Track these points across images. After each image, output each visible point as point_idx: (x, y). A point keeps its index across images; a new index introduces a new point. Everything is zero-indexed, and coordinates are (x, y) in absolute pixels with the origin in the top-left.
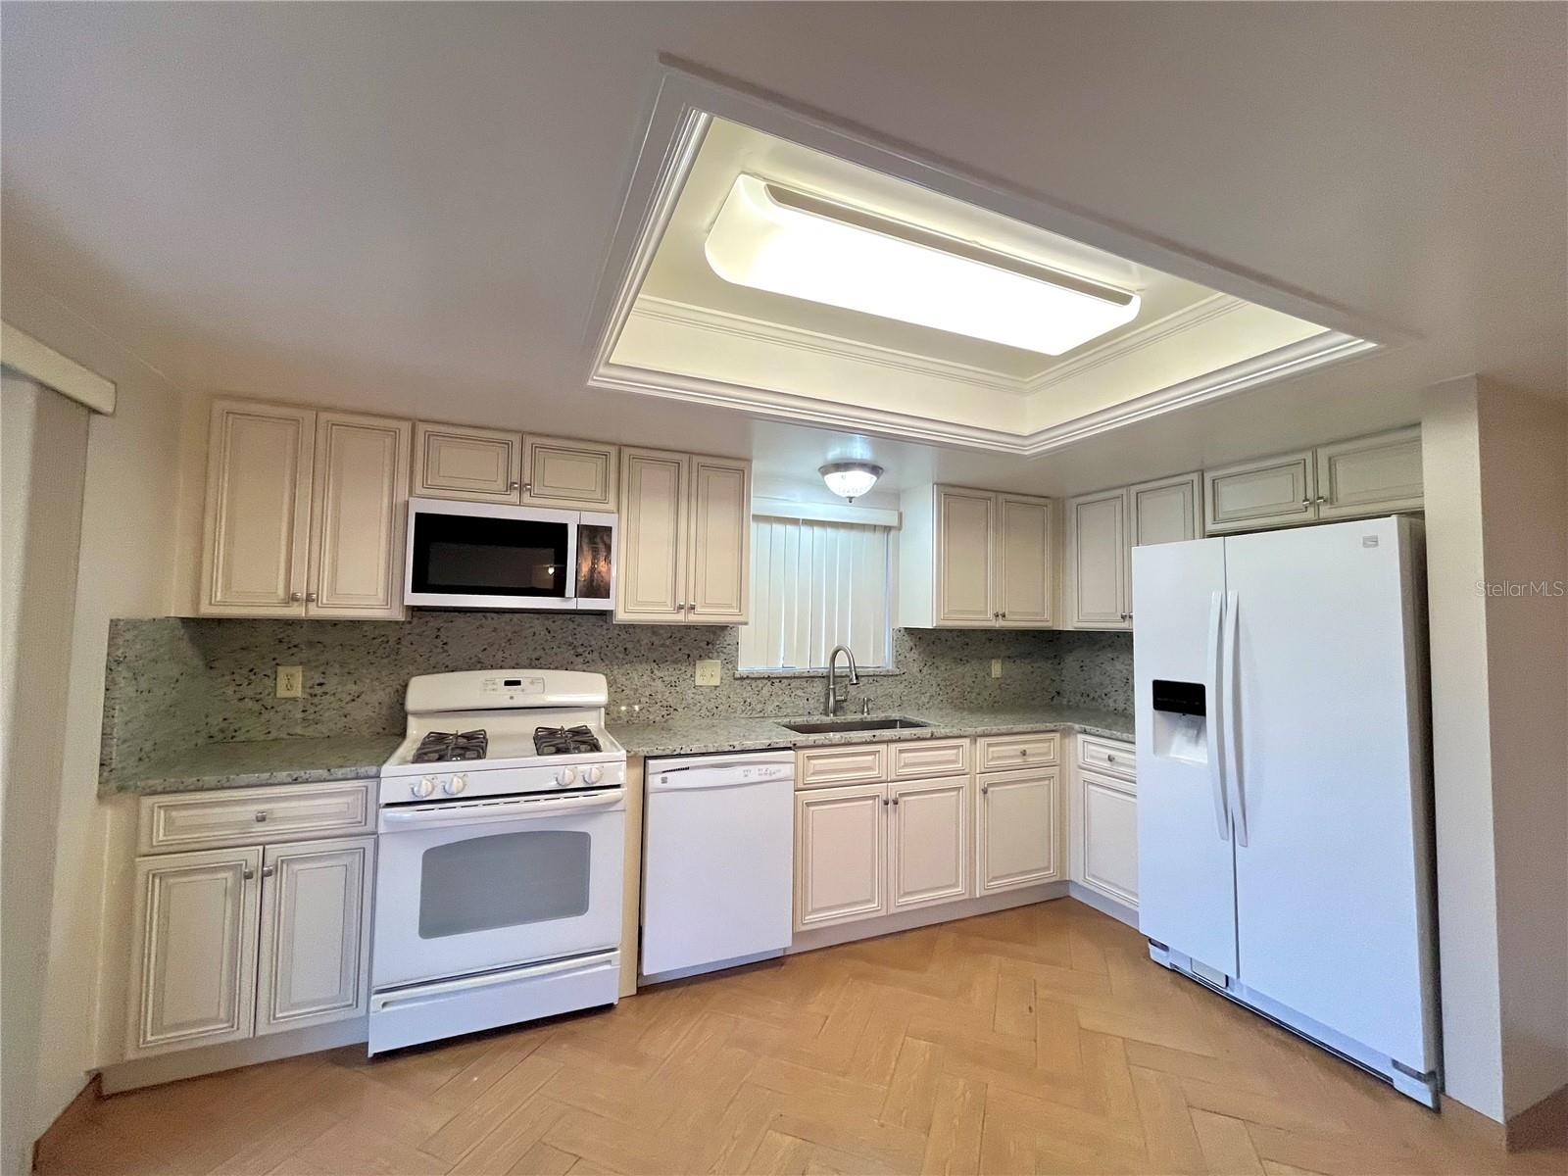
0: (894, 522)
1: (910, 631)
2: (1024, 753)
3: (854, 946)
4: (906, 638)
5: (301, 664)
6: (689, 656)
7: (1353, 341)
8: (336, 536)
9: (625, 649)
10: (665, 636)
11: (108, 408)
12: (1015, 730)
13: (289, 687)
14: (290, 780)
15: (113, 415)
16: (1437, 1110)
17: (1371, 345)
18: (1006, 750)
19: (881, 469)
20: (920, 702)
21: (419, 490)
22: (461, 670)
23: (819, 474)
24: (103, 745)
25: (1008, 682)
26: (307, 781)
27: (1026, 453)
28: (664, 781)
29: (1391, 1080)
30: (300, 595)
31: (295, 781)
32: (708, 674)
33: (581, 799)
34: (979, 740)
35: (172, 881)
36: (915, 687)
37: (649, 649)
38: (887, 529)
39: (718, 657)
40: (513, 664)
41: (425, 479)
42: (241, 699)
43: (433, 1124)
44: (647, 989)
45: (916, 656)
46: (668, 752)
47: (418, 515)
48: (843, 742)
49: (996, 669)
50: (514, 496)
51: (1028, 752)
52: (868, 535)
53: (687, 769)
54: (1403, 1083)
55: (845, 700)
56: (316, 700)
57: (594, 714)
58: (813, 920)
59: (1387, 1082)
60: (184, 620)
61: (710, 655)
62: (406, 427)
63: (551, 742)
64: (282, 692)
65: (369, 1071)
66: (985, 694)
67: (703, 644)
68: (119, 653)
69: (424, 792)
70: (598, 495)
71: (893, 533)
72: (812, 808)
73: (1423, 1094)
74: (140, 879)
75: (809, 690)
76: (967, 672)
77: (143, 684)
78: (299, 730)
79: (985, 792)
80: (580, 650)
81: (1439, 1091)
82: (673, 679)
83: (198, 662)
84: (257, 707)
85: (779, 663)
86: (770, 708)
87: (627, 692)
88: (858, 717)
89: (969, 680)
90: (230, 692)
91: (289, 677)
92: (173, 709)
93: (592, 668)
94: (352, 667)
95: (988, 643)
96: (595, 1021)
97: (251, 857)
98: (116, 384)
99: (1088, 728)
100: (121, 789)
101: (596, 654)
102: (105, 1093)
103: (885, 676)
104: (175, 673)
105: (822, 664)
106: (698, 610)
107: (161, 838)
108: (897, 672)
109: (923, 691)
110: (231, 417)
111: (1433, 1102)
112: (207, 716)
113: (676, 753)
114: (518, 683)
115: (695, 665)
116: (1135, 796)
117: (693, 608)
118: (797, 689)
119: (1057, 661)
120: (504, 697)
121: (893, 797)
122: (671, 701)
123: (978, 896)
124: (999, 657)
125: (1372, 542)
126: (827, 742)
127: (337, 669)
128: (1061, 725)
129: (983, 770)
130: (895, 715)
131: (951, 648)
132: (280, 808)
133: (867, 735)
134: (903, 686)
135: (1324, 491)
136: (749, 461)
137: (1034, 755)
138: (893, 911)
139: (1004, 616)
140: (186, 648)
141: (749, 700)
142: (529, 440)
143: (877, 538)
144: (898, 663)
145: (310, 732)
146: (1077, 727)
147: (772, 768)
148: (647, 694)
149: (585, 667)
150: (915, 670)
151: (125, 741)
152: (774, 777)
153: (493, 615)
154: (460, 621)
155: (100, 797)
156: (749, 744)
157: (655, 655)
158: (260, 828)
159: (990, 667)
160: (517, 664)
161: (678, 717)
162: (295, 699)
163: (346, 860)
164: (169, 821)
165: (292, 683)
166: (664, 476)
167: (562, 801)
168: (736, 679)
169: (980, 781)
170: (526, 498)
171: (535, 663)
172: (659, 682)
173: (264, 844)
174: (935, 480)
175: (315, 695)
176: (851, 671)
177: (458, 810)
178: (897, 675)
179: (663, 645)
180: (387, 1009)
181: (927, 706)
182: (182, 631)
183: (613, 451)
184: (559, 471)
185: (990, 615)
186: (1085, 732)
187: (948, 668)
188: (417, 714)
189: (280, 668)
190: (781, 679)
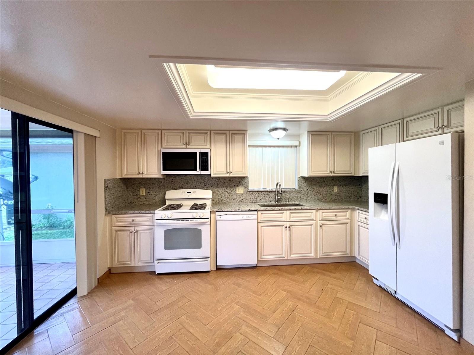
0: (297, 144)
1: (304, 178)
2: (336, 215)
3: (278, 267)
4: (302, 179)
5: (145, 188)
6: (234, 185)
7: (412, 75)
8: (147, 160)
9: (217, 184)
10: (228, 180)
11: (98, 136)
12: (332, 208)
13: (142, 193)
14: (138, 213)
15: (100, 137)
16: (459, 342)
17: (420, 75)
18: (329, 215)
19: (287, 129)
20: (307, 199)
21: (163, 147)
22: (178, 189)
23: (269, 132)
24: (105, 204)
25: (341, 193)
26: (141, 214)
27: (329, 120)
28: (220, 218)
29: (444, 330)
30: (141, 172)
31: (139, 213)
32: (240, 190)
33: (199, 221)
34: (319, 211)
35: (119, 232)
36: (306, 194)
37: (224, 184)
38: (296, 146)
39: (243, 186)
40: (190, 188)
41: (165, 143)
42: (134, 196)
43: (164, 288)
44: (219, 269)
45: (306, 185)
46: (221, 210)
47: (163, 153)
48: (272, 209)
49: (336, 189)
50: (185, 146)
51: (337, 215)
52: (289, 149)
53: (226, 215)
54: (448, 332)
55: (281, 198)
56: (148, 196)
57: (209, 200)
58: (263, 258)
59: (443, 331)
60: (120, 178)
61: (241, 185)
62: (159, 132)
63: (195, 207)
64: (141, 194)
65: (156, 277)
66: (331, 197)
67: (238, 182)
68: (106, 186)
69: (163, 217)
70: (206, 144)
71: (297, 147)
72: (263, 228)
73: (454, 336)
74: (113, 232)
75: (270, 195)
76: (324, 191)
77: (112, 192)
78: (145, 203)
79: (321, 226)
80: (206, 184)
81: (460, 336)
82: (230, 192)
83: (125, 187)
84: (137, 197)
85: (262, 187)
86: (258, 200)
87: (218, 195)
88: (285, 203)
89: (325, 193)
90: (131, 194)
91: (143, 191)
92: (119, 198)
93: (209, 189)
94: (155, 188)
95: (332, 181)
96: (204, 274)
97: (132, 229)
98: (100, 131)
99: (359, 208)
100: (109, 213)
101: (210, 185)
102: (111, 273)
103: (295, 191)
104: (119, 190)
105: (274, 188)
106: (233, 173)
107: (116, 223)
108: (299, 190)
109: (308, 196)
110: (125, 133)
111: (458, 340)
112: (128, 199)
113: (223, 211)
114: (190, 192)
115: (236, 188)
116: (368, 229)
117: (231, 173)
118: (267, 195)
119: (360, 186)
120: (186, 196)
121: (289, 226)
122: (230, 197)
123: (319, 257)
124: (337, 185)
125: (442, 143)
126: (267, 209)
127: (152, 189)
128: (351, 207)
129: (320, 220)
130: (297, 203)
131: (318, 182)
132: (137, 219)
133: (280, 208)
134: (301, 194)
135: (445, 124)
136: (247, 131)
137: (339, 216)
138: (289, 258)
139: (334, 172)
140: (121, 185)
141: (252, 198)
142: (188, 132)
143: (293, 149)
144: (299, 187)
145: (147, 203)
146: (356, 208)
147: (250, 216)
148: (223, 196)
149: (207, 189)
150: (305, 189)
151: (109, 204)
152: (250, 218)
153: (184, 176)
154: (177, 177)
155: (105, 214)
156: (244, 209)
157: (225, 186)
158: (133, 223)
159: (333, 188)
160: (191, 188)
161: (232, 202)
162: (144, 196)
163: (150, 231)
164: (117, 220)
165: (143, 192)
166: (223, 137)
167: (194, 221)
168: (248, 192)
169: (320, 223)
170: (188, 146)
171: (195, 188)
172: (226, 193)
173: (134, 226)
174: (308, 130)
175: (148, 195)
176: (280, 190)
177: (171, 221)
178: (299, 191)
179: (227, 183)
180: (158, 264)
181: (310, 200)
182: (120, 181)
183: (208, 132)
184: (195, 139)
185: (328, 172)
186: (358, 209)
187: (317, 189)
188: (168, 200)
189: (141, 189)
190: (261, 192)
